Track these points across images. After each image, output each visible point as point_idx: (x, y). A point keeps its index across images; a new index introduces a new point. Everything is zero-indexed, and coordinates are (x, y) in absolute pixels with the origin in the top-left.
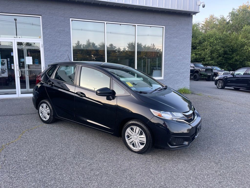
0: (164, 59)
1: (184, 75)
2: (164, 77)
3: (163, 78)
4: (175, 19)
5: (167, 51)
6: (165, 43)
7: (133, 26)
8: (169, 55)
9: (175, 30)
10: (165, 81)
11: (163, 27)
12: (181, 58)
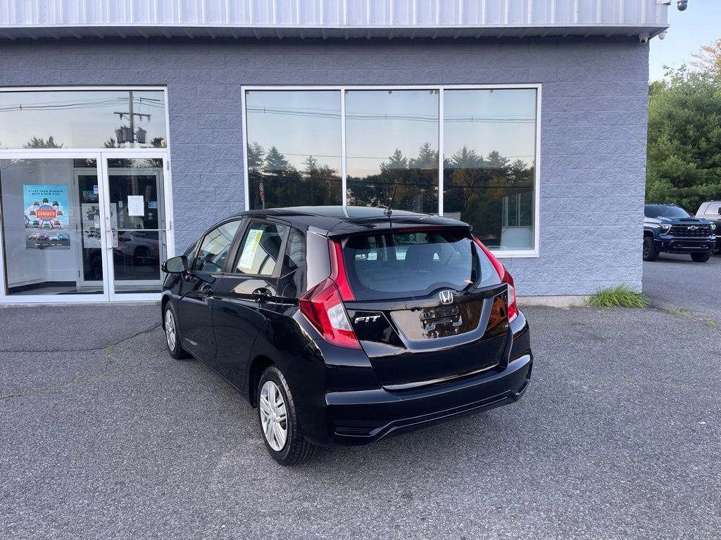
0: (541, 192)
1: (617, 245)
2: (540, 248)
3: (537, 252)
4: (582, 58)
5: (550, 165)
6: (542, 139)
7: (431, 93)
8: (559, 178)
9: (583, 94)
10: (545, 263)
11: (537, 89)
12: (607, 185)
